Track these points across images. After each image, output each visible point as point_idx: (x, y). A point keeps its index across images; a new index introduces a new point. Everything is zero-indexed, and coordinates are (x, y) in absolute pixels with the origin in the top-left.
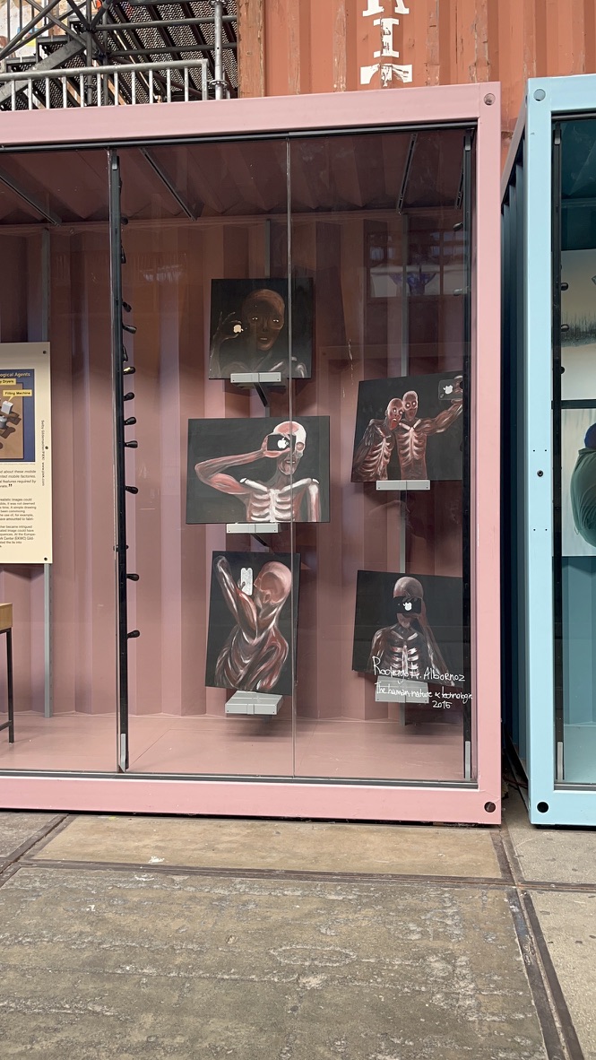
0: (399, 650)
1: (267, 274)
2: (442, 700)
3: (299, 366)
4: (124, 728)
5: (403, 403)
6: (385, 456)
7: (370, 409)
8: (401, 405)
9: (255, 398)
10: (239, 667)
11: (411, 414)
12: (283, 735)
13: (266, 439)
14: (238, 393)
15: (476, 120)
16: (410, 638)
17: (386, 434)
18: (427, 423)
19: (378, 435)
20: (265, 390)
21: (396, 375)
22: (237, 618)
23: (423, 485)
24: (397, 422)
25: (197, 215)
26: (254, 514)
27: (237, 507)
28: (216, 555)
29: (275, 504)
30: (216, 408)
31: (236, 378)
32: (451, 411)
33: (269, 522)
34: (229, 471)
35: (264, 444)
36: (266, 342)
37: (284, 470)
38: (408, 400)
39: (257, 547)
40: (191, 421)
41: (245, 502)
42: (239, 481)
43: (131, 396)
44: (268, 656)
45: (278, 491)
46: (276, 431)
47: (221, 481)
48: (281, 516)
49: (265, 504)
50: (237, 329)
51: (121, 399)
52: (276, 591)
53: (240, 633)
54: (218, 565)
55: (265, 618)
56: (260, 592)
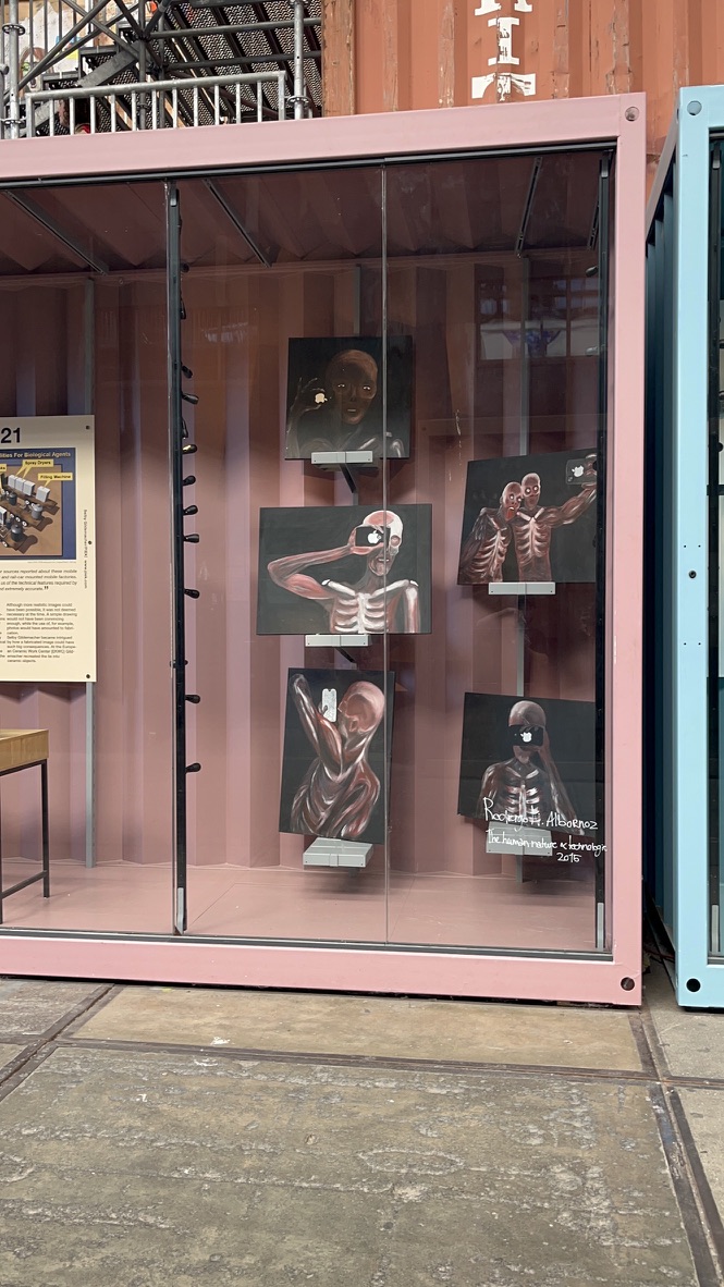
0: (515, 790)
1: (356, 331)
2: (568, 852)
3: (395, 444)
4: (182, 882)
5: (523, 488)
6: (500, 553)
7: (481, 496)
8: (519, 491)
9: (341, 483)
10: (321, 809)
11: (532, 502)
12: (373, 893)
13: (354, 531)
14: (320, 476)
15: (615, 139)
16: (530, 776)
17: (501, 526)
18: (552, 512)
19: (490, 527)
20: (353, 473)
21: (512, 454)
22: (318, 750)
23: (547, 588)
24: (514, 512)
25: (272, 260)
26: (339, 623)
27: (318, 615)
28: (293, 673)
29: (365, 611)
30: (294, 494)
31: (319, 458)
32: (581, 498)
33: (356, 633)
34: (308, 570)
35: (352, 538)
36: (354, 414)
37: (376, 570)
38: (528, 485)
39: (343, 664)
40: (261, 509)
41: (327, 607)
42: (320, 583)
43: (191, 480)
44: (355, 796)
45: (368, 596)
46: (366, 522)
47: (299, 583)
48: (372, 625)
49: (353, 612)
50: (320, 398)
51: (180, 483)
52: (365, 717)
53: (322, 769)
54: (295, 685)
55: (352, 750)
56: (346, 718)
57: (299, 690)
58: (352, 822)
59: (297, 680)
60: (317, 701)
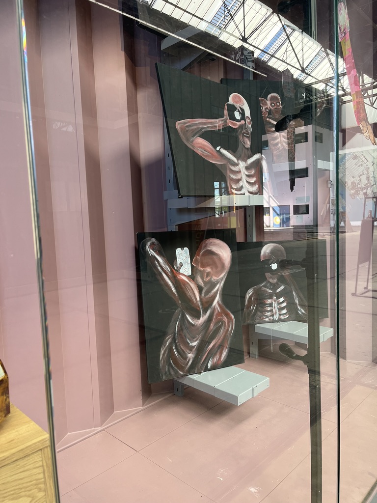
10: (187, 351)
22: (178, 302)
24: (265, 118)
26: (233, 186)
29: (245, 176)
38: (273, 101)
41: (224, 173)
45: (244, 164)
46: (230, 101)
52: (217, 267)
53: (184, 317)
54: (147, 248)
55: (209, 296)
56: (200, 271)
57: (152, 252)
58: (215, 354)
59: (149, 243)
60: (171, 259)
